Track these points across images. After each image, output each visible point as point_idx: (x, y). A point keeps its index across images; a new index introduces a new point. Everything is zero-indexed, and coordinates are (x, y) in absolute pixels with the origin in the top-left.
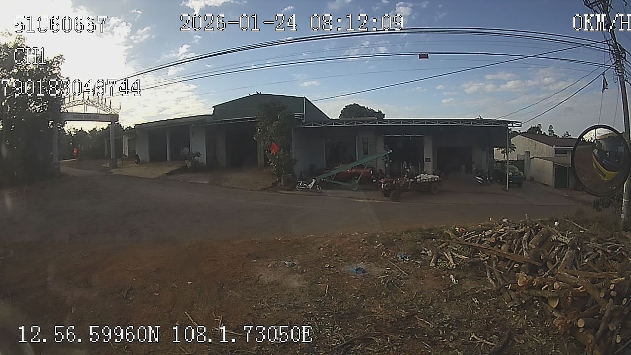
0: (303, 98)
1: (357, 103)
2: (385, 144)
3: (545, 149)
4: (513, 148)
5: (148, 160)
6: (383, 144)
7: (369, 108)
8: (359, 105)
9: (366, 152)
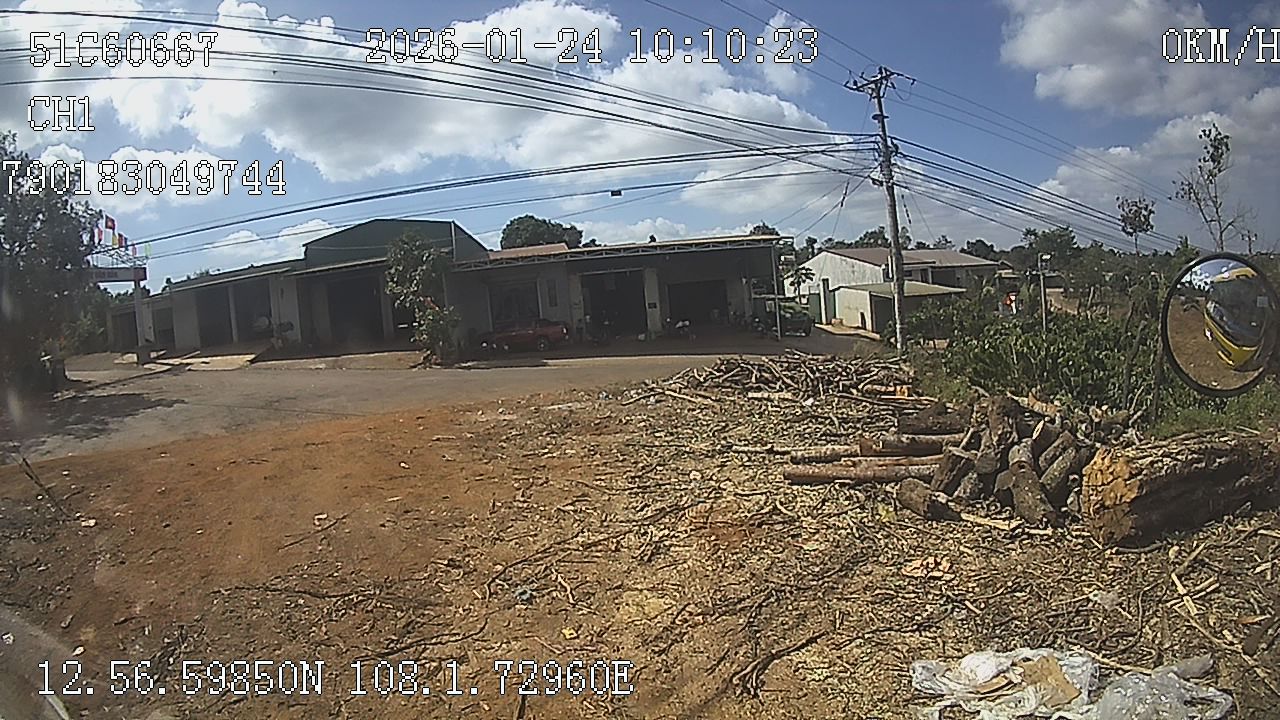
0: (450, 223)
1: (530, 214)
2: (582, 287)
3: (868, 272)
4: (809, 275)
6: (580, 286)
7: (552, 222)
8: (536, 217)
9: (553, 303)
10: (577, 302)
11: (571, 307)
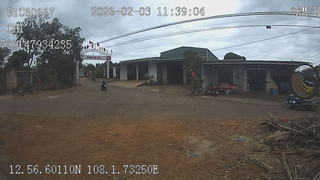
0: (206, 49)
2: (247, 74)
5: (127, 79)
7: (238, 55)
8: (233, 53)
9: (238, 78)
10: (246, 79)
11: (243, 80)
